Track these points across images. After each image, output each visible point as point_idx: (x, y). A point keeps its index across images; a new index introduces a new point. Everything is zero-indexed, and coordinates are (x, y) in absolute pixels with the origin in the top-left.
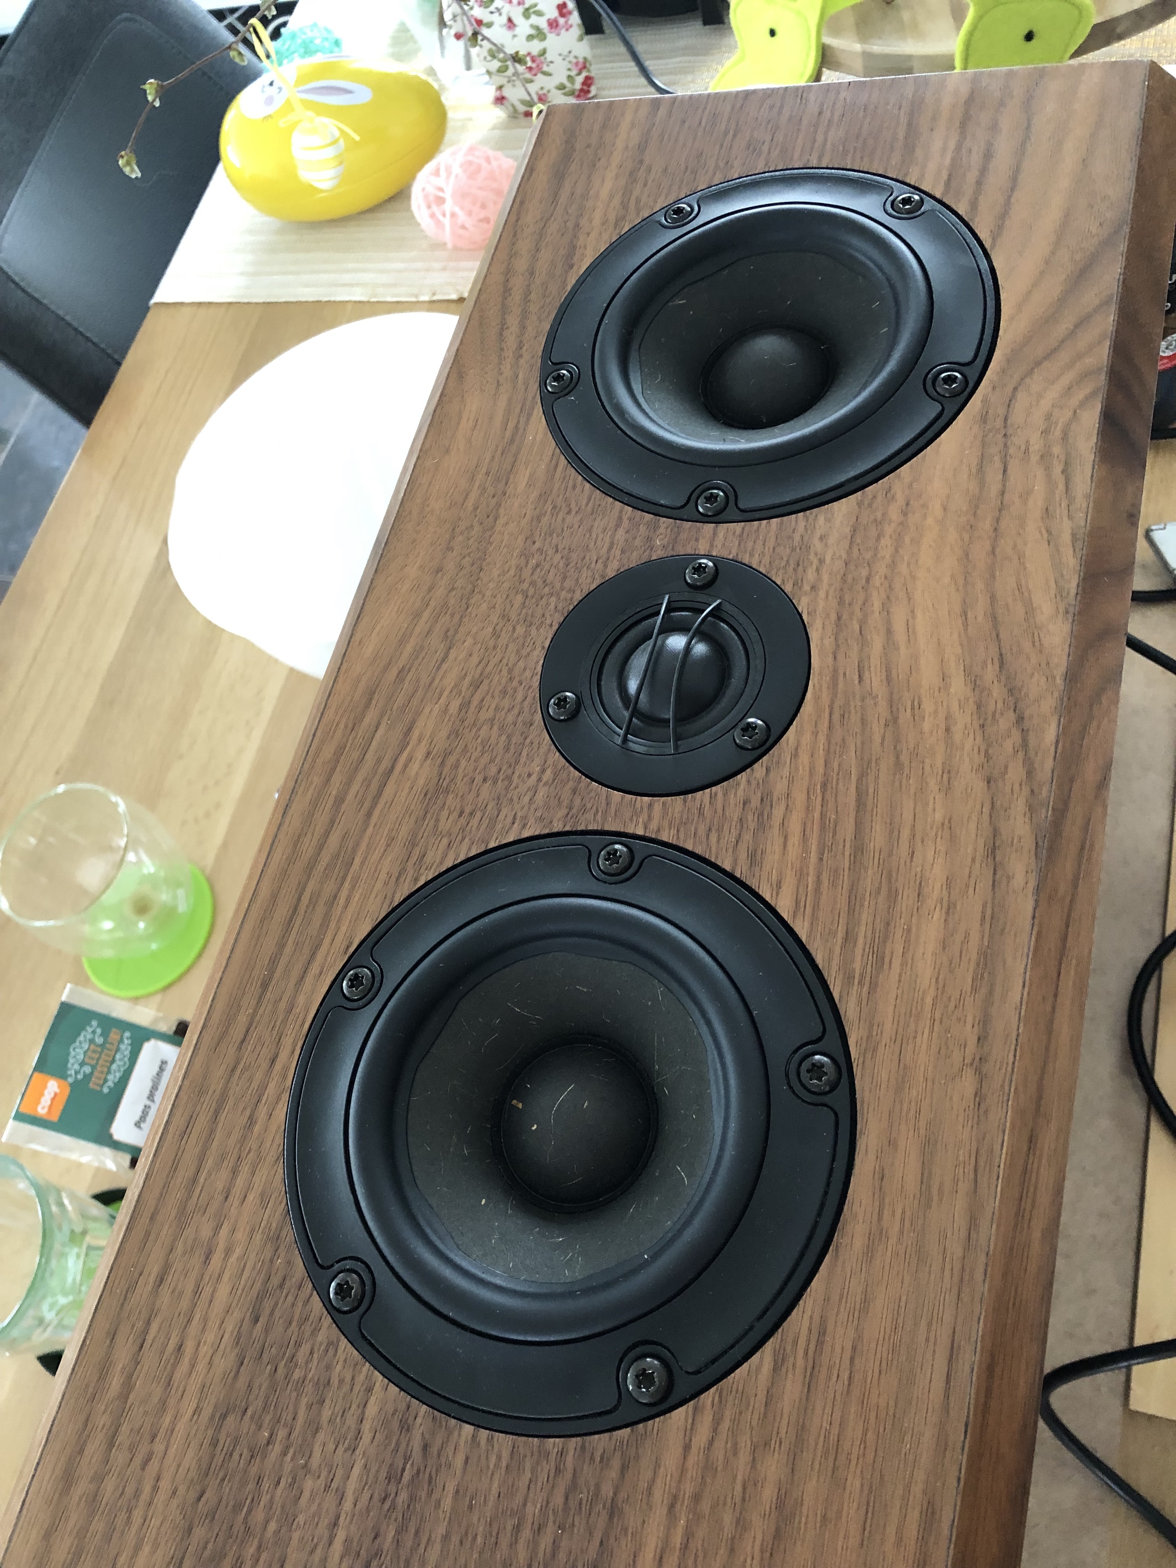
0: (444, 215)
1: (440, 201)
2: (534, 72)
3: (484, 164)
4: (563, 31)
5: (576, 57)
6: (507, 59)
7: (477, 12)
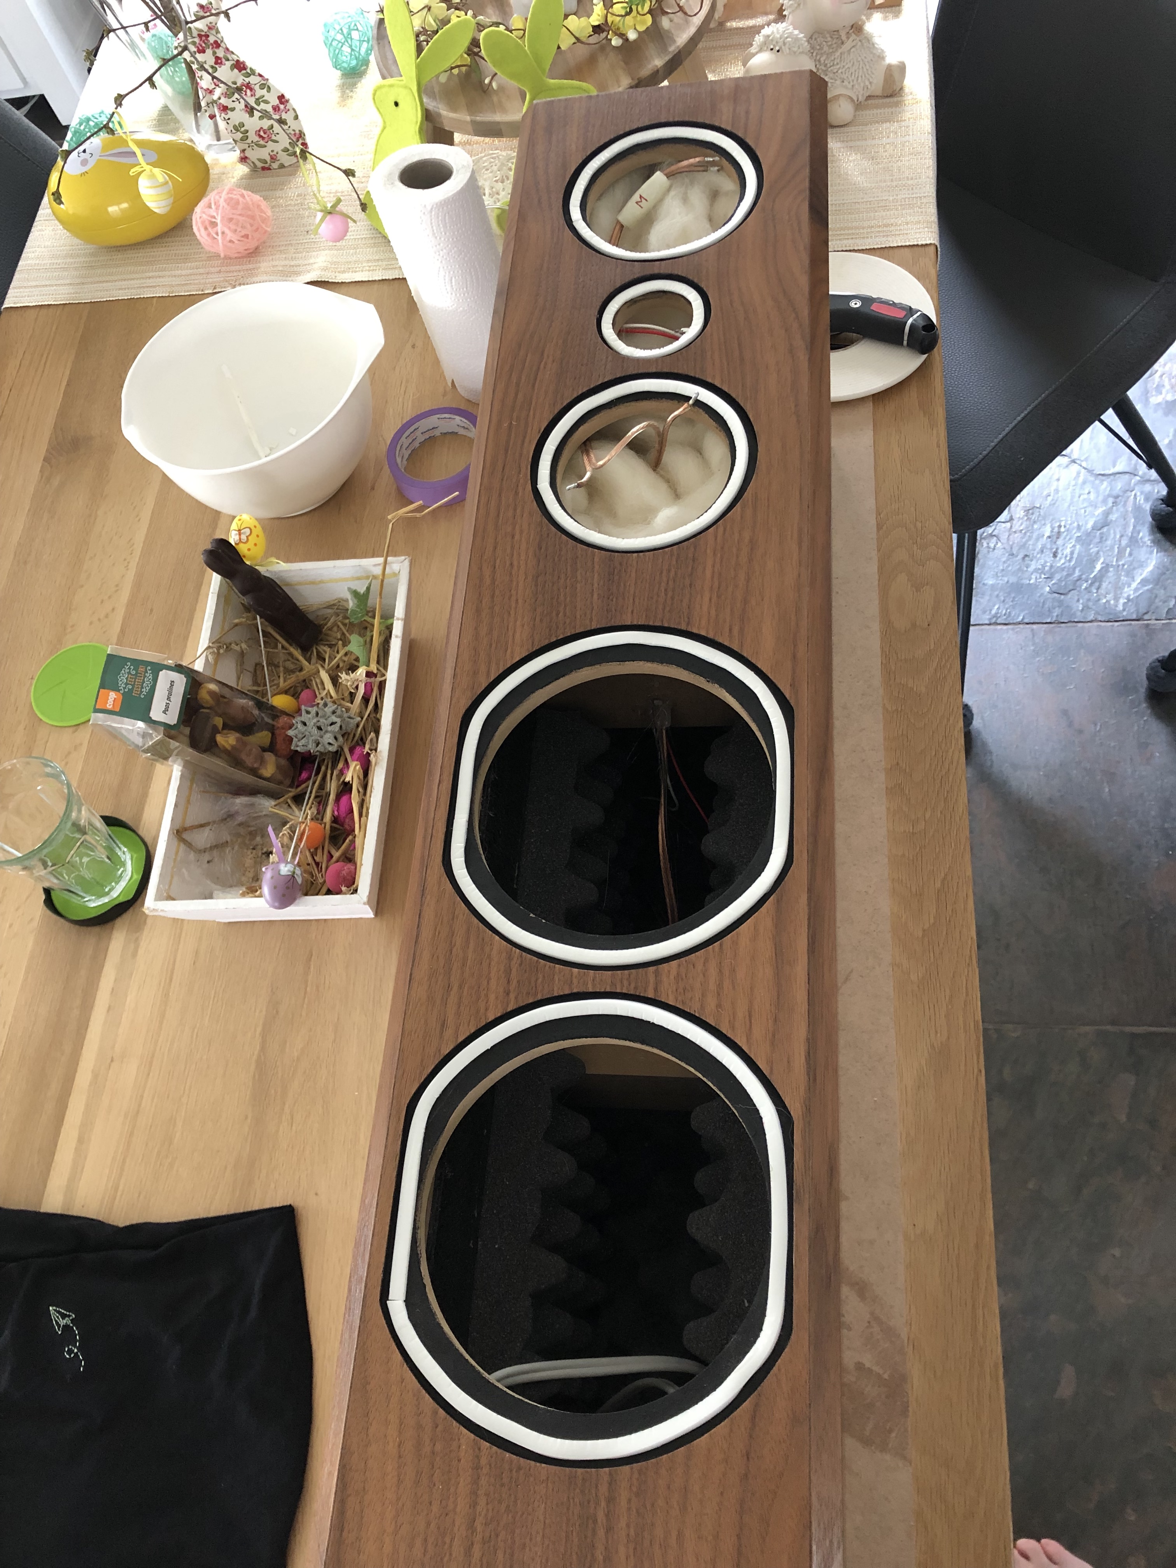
0: (217, 234)
1: (214, 224)
2: (266, 140)
3: (241, 199)
4: (284, 113)
5: (294, 130)
6: (247, 131)
7: (224, 101)
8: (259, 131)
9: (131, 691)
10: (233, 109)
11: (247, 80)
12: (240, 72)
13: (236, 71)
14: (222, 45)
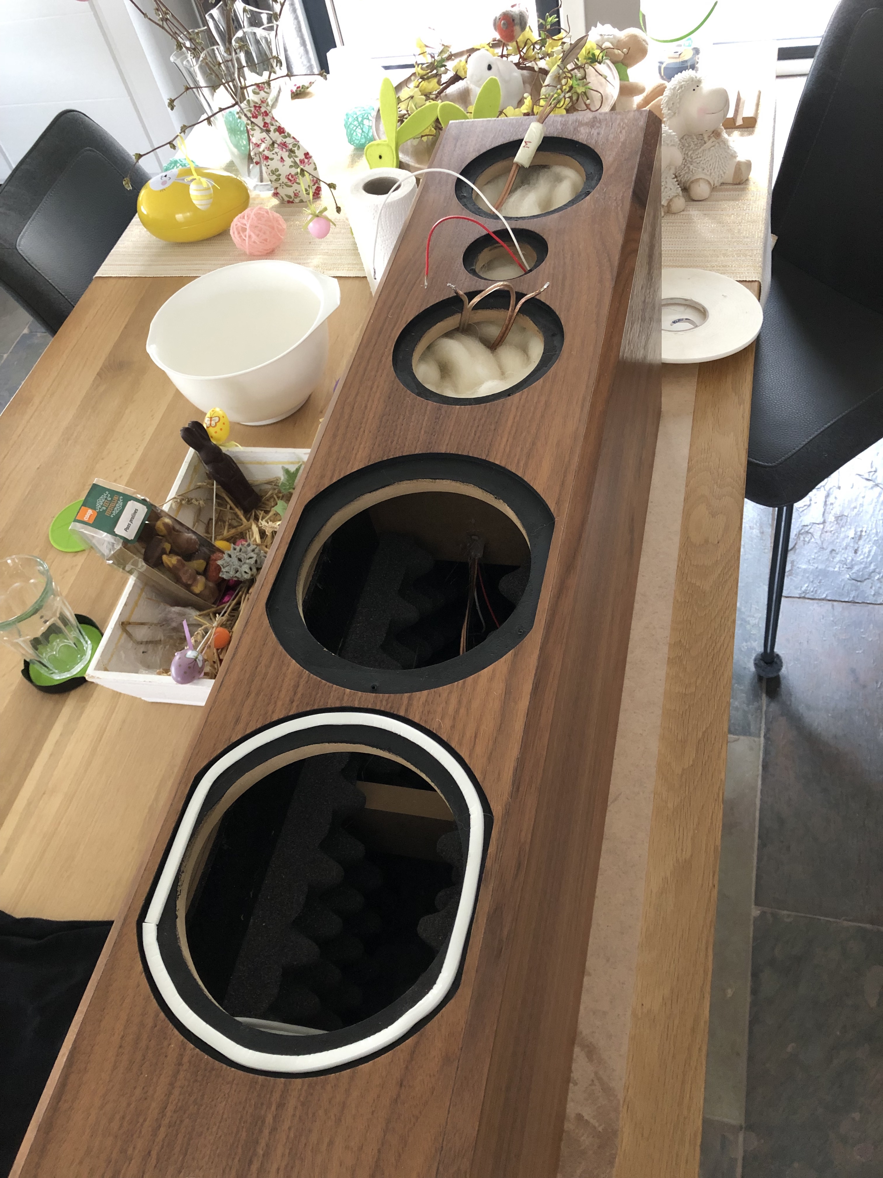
0: (245, 236)
1: (244, 230)
2: (293, 182)
3: (266, 214)
4: (307, 165)
5: (313, 177)
6: (280, 175)
7: (266, 153)
8: (289, 175)
9: (104, 511)
10: (272, 159)
11: (284, 140)
12: (280, 134)
13: (277, 133)
14: (270, 114)
